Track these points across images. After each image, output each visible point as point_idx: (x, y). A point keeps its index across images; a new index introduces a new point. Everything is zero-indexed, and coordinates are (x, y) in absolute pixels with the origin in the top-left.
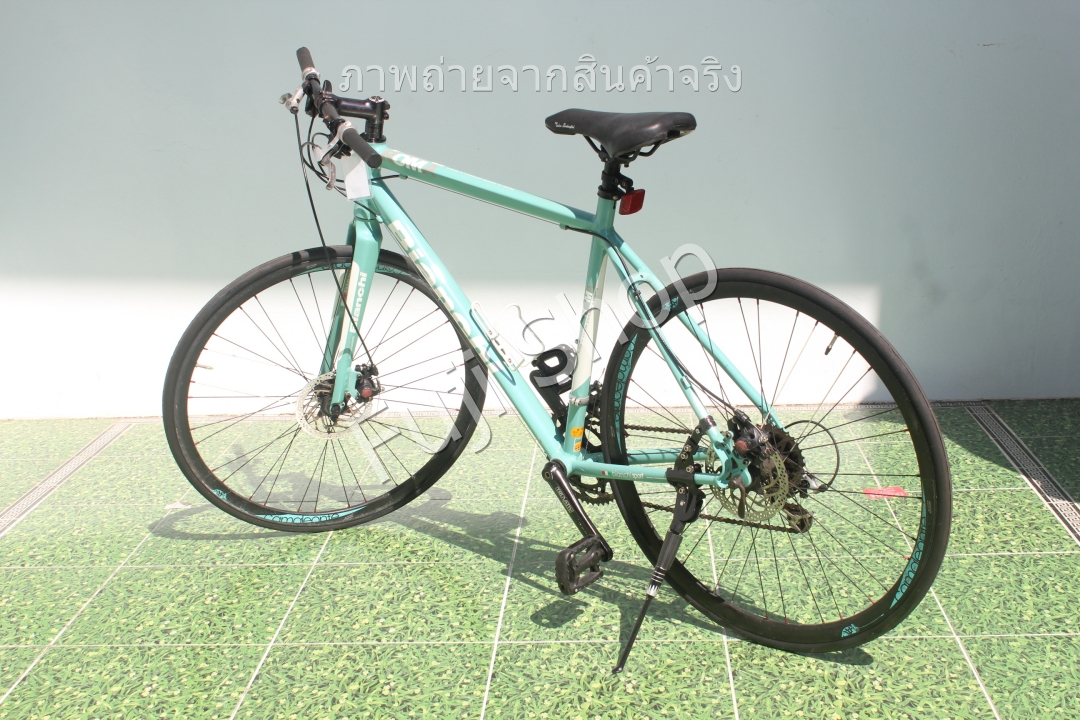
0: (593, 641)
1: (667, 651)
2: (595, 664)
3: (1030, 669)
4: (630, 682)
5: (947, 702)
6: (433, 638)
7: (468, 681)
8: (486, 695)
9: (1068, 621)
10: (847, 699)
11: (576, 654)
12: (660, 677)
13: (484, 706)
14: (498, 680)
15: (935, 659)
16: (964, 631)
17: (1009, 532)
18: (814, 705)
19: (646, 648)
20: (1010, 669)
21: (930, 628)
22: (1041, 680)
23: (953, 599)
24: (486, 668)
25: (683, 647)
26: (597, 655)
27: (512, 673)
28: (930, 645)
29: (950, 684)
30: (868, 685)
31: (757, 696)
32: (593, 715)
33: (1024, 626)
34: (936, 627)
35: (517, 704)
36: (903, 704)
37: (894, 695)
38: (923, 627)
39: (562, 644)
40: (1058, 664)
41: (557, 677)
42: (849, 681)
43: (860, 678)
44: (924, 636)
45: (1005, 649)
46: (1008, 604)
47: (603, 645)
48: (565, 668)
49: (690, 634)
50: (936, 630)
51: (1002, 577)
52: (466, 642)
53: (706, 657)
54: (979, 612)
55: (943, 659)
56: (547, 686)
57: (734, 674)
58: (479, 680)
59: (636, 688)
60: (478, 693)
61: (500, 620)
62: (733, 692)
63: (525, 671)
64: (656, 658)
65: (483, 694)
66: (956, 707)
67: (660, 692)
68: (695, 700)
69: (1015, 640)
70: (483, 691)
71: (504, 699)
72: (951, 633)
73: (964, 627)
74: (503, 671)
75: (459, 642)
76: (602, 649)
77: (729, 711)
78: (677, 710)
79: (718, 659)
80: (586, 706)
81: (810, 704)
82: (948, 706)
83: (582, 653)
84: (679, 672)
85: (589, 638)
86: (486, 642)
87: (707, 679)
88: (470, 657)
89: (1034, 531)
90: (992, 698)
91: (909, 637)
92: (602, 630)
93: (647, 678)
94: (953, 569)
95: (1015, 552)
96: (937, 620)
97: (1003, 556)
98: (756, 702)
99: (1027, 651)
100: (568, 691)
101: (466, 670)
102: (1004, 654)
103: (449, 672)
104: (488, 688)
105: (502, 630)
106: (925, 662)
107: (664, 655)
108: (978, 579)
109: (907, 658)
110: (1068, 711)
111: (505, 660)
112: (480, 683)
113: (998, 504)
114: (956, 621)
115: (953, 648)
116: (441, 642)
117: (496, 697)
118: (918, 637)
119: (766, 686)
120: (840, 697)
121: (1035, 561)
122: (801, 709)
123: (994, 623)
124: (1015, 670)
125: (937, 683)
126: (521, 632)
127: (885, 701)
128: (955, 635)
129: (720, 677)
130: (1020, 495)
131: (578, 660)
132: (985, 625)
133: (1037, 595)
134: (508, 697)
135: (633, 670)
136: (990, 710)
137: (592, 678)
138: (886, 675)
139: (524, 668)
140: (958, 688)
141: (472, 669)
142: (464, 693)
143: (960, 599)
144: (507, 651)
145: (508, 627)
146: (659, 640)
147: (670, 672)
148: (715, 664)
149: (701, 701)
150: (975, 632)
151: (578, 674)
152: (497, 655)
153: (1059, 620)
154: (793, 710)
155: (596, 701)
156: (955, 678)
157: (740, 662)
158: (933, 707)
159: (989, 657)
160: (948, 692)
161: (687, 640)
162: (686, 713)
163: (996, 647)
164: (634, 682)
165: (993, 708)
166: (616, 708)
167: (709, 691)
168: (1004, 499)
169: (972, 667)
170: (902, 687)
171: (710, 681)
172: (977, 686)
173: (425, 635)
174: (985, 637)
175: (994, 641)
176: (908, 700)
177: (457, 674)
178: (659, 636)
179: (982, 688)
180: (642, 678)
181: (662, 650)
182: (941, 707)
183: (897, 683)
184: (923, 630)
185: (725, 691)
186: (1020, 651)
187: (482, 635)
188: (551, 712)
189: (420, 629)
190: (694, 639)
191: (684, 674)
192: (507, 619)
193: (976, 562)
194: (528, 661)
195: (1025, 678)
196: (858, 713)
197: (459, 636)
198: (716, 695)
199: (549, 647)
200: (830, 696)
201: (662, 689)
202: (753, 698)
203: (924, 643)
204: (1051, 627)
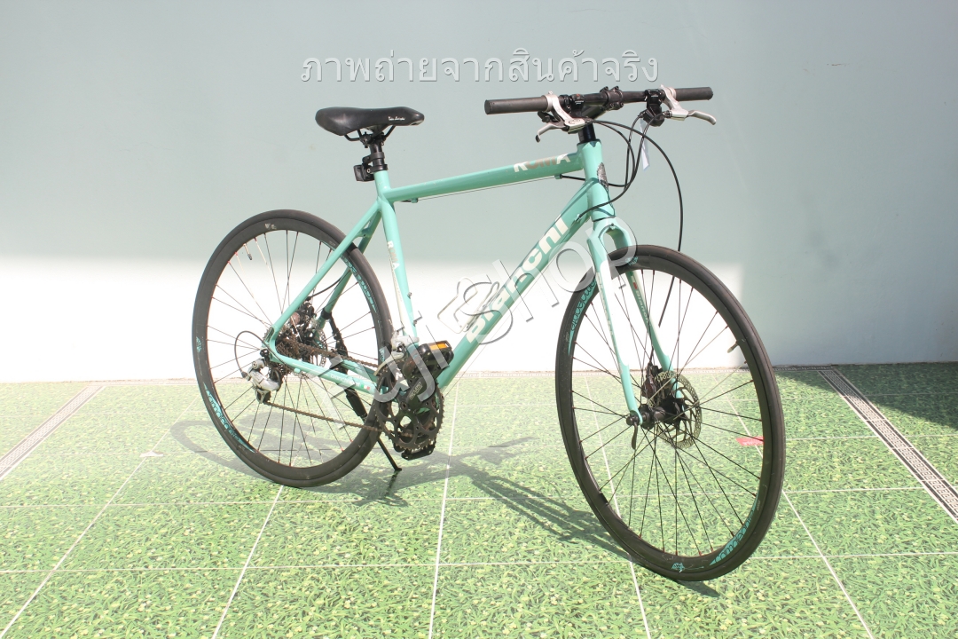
0: (519, 563)
1: (583, 571)
2: (523, 581)
3: (886, 582)
4: (553, 595)
5: (819, 609)
6: (383, 562)
7: (417, 596)
8: (433, 607)
9: (915, 544)
10: (737, 607)
11: (506, 573)
12: (579, 591)
13: (432, 616)
14: (442, 595)
15: (807, 575)
16: (829, 552)
17: (862, 472)
18: (709, 612)
19: (564, 568)
20: (869, 582)
21: (801, 550)
22: (896, 590)
23: (818, 527)
24: (431, 586)
25: (596, 567)
26: (524, 574)
27: (454, 590)
28: (802, 563)
29: (821, 595)
30: (753, 596)
31: (661, 606)
32: (525, 623)
33: (879, 547)
34: (806, 549)
35: (460, 614)
36: (783, 611)
37: (775, 604)
38: (795, 549)
39: (493, 566)
40: (908, 577)
41: (491, 592)
42: (737, 593)
43: (745, 591)
44: (797, 557)
45: (864, 567)
46: (864, 531)
47: (528, 566)
48: (498, 585)
49: (601, 557)
50: (806, 551)
51: (858, 508)
52: (412, 564)
53: (616, 575)
54: (841, 536)
55: (814, 575)
56: (484, 599)
57: (640, 588)
58: (426, 595)
59: (559, 600)
60: (426, 606)
61: (439, 546)
62: (640, 602)
63: (464, 588)
64: (574, 576)
65: (430, 607)
66: (827, 612)
67: (579, 604)
68: (610, 610)
69: (872, 559)
70: (430, 604)
71: (448, 611)
72: (818, 554)
73: (829, 549)
74: (445, 587)
75: (405, 564)
76: (528, 569)
77: (638, 618)
78: (595, 618)
79: (626, 576)
80: (518, 615)
81: (706, 612)
82: (820, 612)
83: (511, 572)
84: (594, 587)
85: (516, 560)
86: (429, 565)
87: (618, 592)
88: (417, 577)
89: (882, 471)
90: (856, 605)
91: (784, 557)
92: (526, 554)
93: (567, 592)
94: (817, 503)
95: (867, 488)
96: (807, 544)
97: (857, 492)
98: (661, 611)
99: (882, 567)
100: (502, 603)
101: (414, 588)
102: (863, 571)
103: (400, 589)
104: (434, 601)
105: (441, 555)
106: (799, 577)
107: (580, 574)
108: (838, 510)
109: (783, 574)
110: (919, 615)
111: (446, 578)
112: (427, 598)
113: (851, 449)
114: (823, 545)
115: (821, 566)
116: (390, 565)
117: (441, 608)
118: (791, 557)
119: (667, 597)
120: (730, 606)
121: (884, 495)
122: (699, 616)
123: (853, 545)
124: (874, 583)
125: (810, 594)
126: (457, 556)
127: (768, 609)
128: (822, 556)
129: (628, 591)
130: (869, 442)
131: (508, 578)
132: (846, 548)
133: (888, 523)
134: (452, 609)
135: (555, 586)
136: (855, 615)
137: (522, 592)
138: (767, 588)
139: (463, 585)
140: (828, 598)
141: (419, 586)
142: (414, 606)
143: (824, 526)
144: (447, 572)
145: (446, 552)
146: (575, 562)
147: (587, 587)
148: (623, 581)
149: (614, 610)
150: (839, 553)
151: (509, 589)
152: (439, 575)
153: (908, 543)
154: (692, 617)
155: (527, 611)
156: (825, 590)
157: (644, 579)
158: (808, 613)
159: (851, 573)
160: (820, 601)
161: (598, 561)
162: (603, 620)
163: (857, 565)
164: (557, 596)
165: (857, 613)
166: (543, 616)
167: (620, 602)
168: (855, 445)
169: (838, 581)
170: (781, 597)
171: (620, 595)
172: (843, 596)
173: (376, 559)
174: (847, 557)
175: (855, 560)
176: (787, 608)
177: (407, 590)
178: (575, 559)
179: (847, 598)
180: (563, 592)
181: (579, 570)
182: (815, 613)
183: (776, 594)
184: (795, 552)
185: (634, 602)
186: (877, 568)
187: (424, 559)
188: (489, 620)
189: (371, 554)
190: (604, 561)
191: (598, 589)
192: (445, 545)
193: (835, 496)
194: (466, 579)
195: (882, 589)
196: (746, 618)
197: (405, 560)
198: (626, 605)
199: (482, 568)
200: (722, 605)
201: (581, 601)
202: (658, 607)
203: (797, 562)
204: (901, 548)
